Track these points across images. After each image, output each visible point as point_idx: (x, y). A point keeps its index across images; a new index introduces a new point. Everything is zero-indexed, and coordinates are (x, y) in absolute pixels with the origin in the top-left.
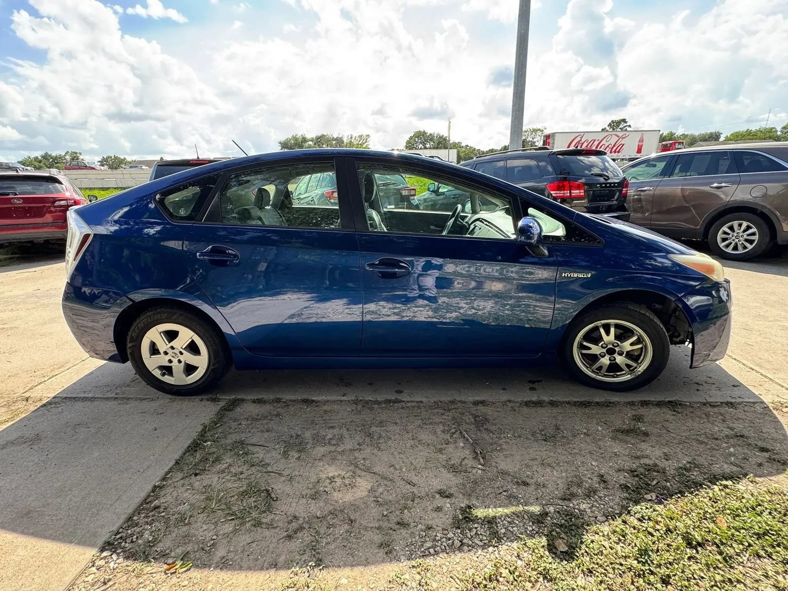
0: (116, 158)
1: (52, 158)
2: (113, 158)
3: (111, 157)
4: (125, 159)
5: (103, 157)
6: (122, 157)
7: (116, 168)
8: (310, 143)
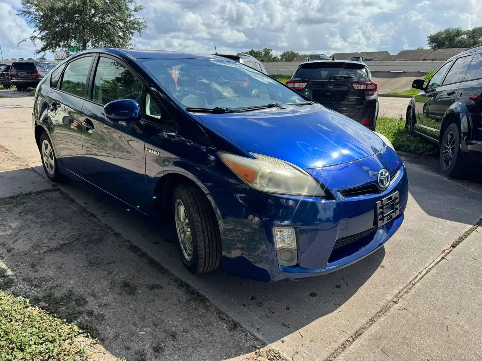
0: (292, 53)
1: (254, 53)
2: (290, 53)
3: (289, 52)
4: (297, 53)
5: (284, 53)
6: (296, 53)
7: (290, 61)
8: (465, 36)
